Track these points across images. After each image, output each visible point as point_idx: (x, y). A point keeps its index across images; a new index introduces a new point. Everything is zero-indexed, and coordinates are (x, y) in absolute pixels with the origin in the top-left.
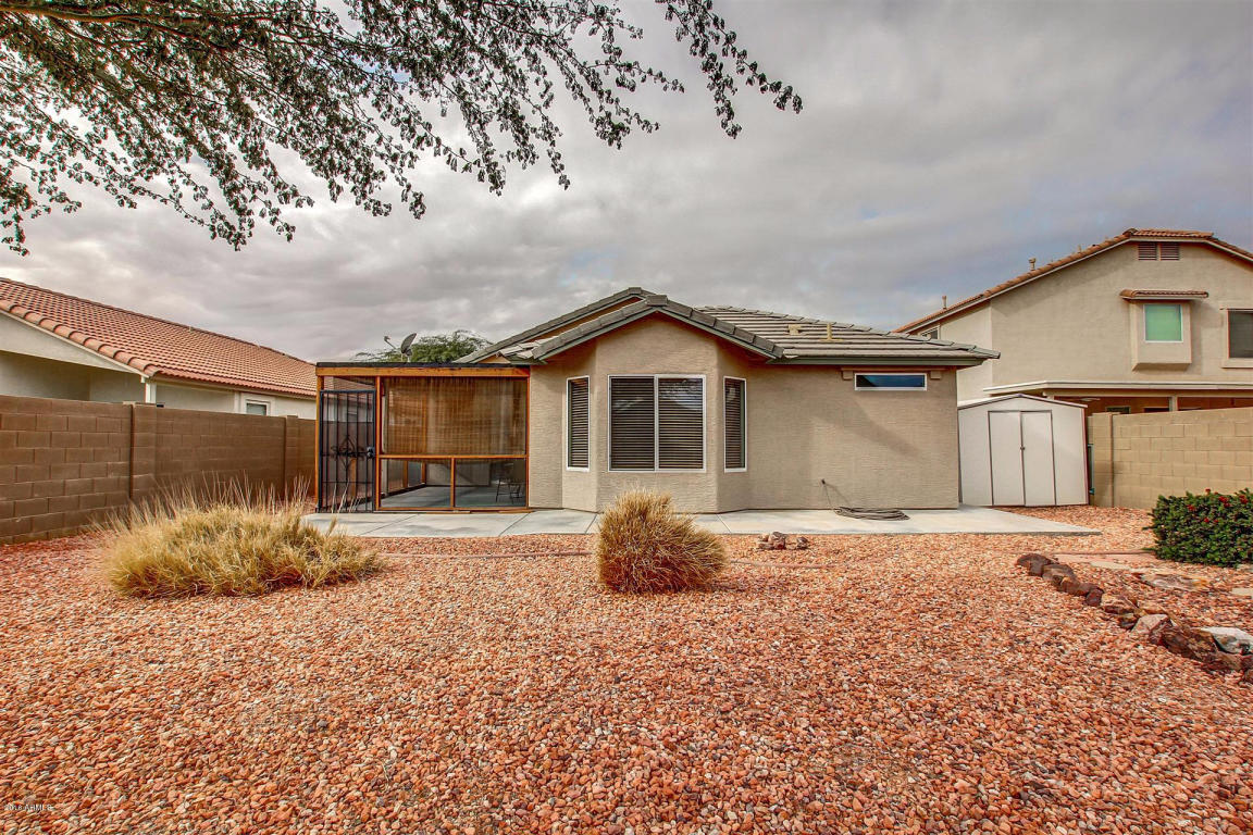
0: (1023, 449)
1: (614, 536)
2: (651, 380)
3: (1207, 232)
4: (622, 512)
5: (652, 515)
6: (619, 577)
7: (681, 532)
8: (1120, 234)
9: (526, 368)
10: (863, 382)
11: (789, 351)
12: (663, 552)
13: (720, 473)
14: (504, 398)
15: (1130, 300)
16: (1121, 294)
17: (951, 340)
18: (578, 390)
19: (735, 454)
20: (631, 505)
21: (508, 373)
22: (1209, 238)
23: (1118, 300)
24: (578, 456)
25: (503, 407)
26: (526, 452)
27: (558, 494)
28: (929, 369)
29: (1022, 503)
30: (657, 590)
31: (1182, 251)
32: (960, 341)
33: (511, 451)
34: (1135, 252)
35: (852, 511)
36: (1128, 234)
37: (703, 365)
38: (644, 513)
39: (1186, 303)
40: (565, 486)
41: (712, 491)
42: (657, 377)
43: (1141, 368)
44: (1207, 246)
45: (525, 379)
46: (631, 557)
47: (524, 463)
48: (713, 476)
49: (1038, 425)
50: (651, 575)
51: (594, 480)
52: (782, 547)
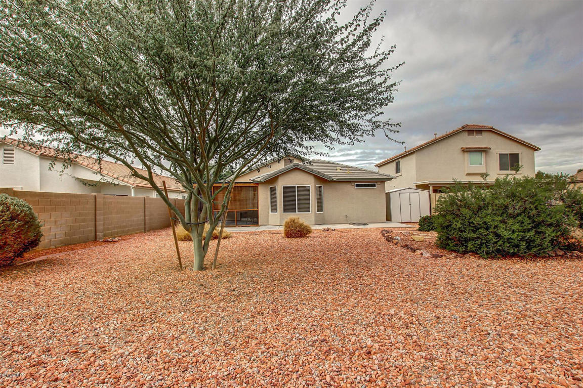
0: (410, 204)
1: (287, 226)
2: (295, 187)
3: (490, 126)
4: (289, 220)
5: (296, 221)
6: (289, 235)
7: (302, 225)
8: (460, 127)
9: (258, 184)
10: (357, 186)
11: (335, 177)
12: (298, 229)
13: (315, 213)
14: (250, 192)
15: (464, 151)
16: (461, 148)
17: (383, 173)
18: (273, 190)
19: (320, 208)
20: (291, 219)
21: (252, 185)
22: (492, 128)
23: (460, 151)
24: (274, 209)
25: (250, 195)
26: (258, 208)
27: (268, 221)
28: (377, 182)
29: (410, 221)
30: (297, 237)
31: (483, 133)
32: (386, 173)
33: (253, 208)
34: (466, 134)
35: (354, 224)
36: (463, 127)
37: (310, 183)
38: (294, 221)
39: (485, 151)
40: (270, 218)
41: (313, 218)
42: (296, 186)
43: (468, 174)
44: (492, 131)
45: (257, 187)
46: (291, 230)
47: (257, 211)
48: (313, 214)
49: (415, 197)
50: (295, 233)
51: (279, 216)
52: (328, 231)
